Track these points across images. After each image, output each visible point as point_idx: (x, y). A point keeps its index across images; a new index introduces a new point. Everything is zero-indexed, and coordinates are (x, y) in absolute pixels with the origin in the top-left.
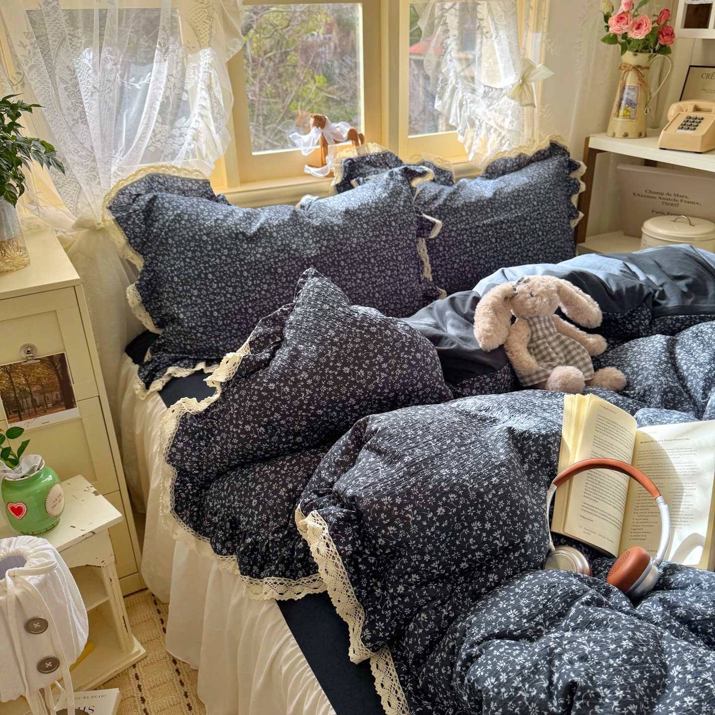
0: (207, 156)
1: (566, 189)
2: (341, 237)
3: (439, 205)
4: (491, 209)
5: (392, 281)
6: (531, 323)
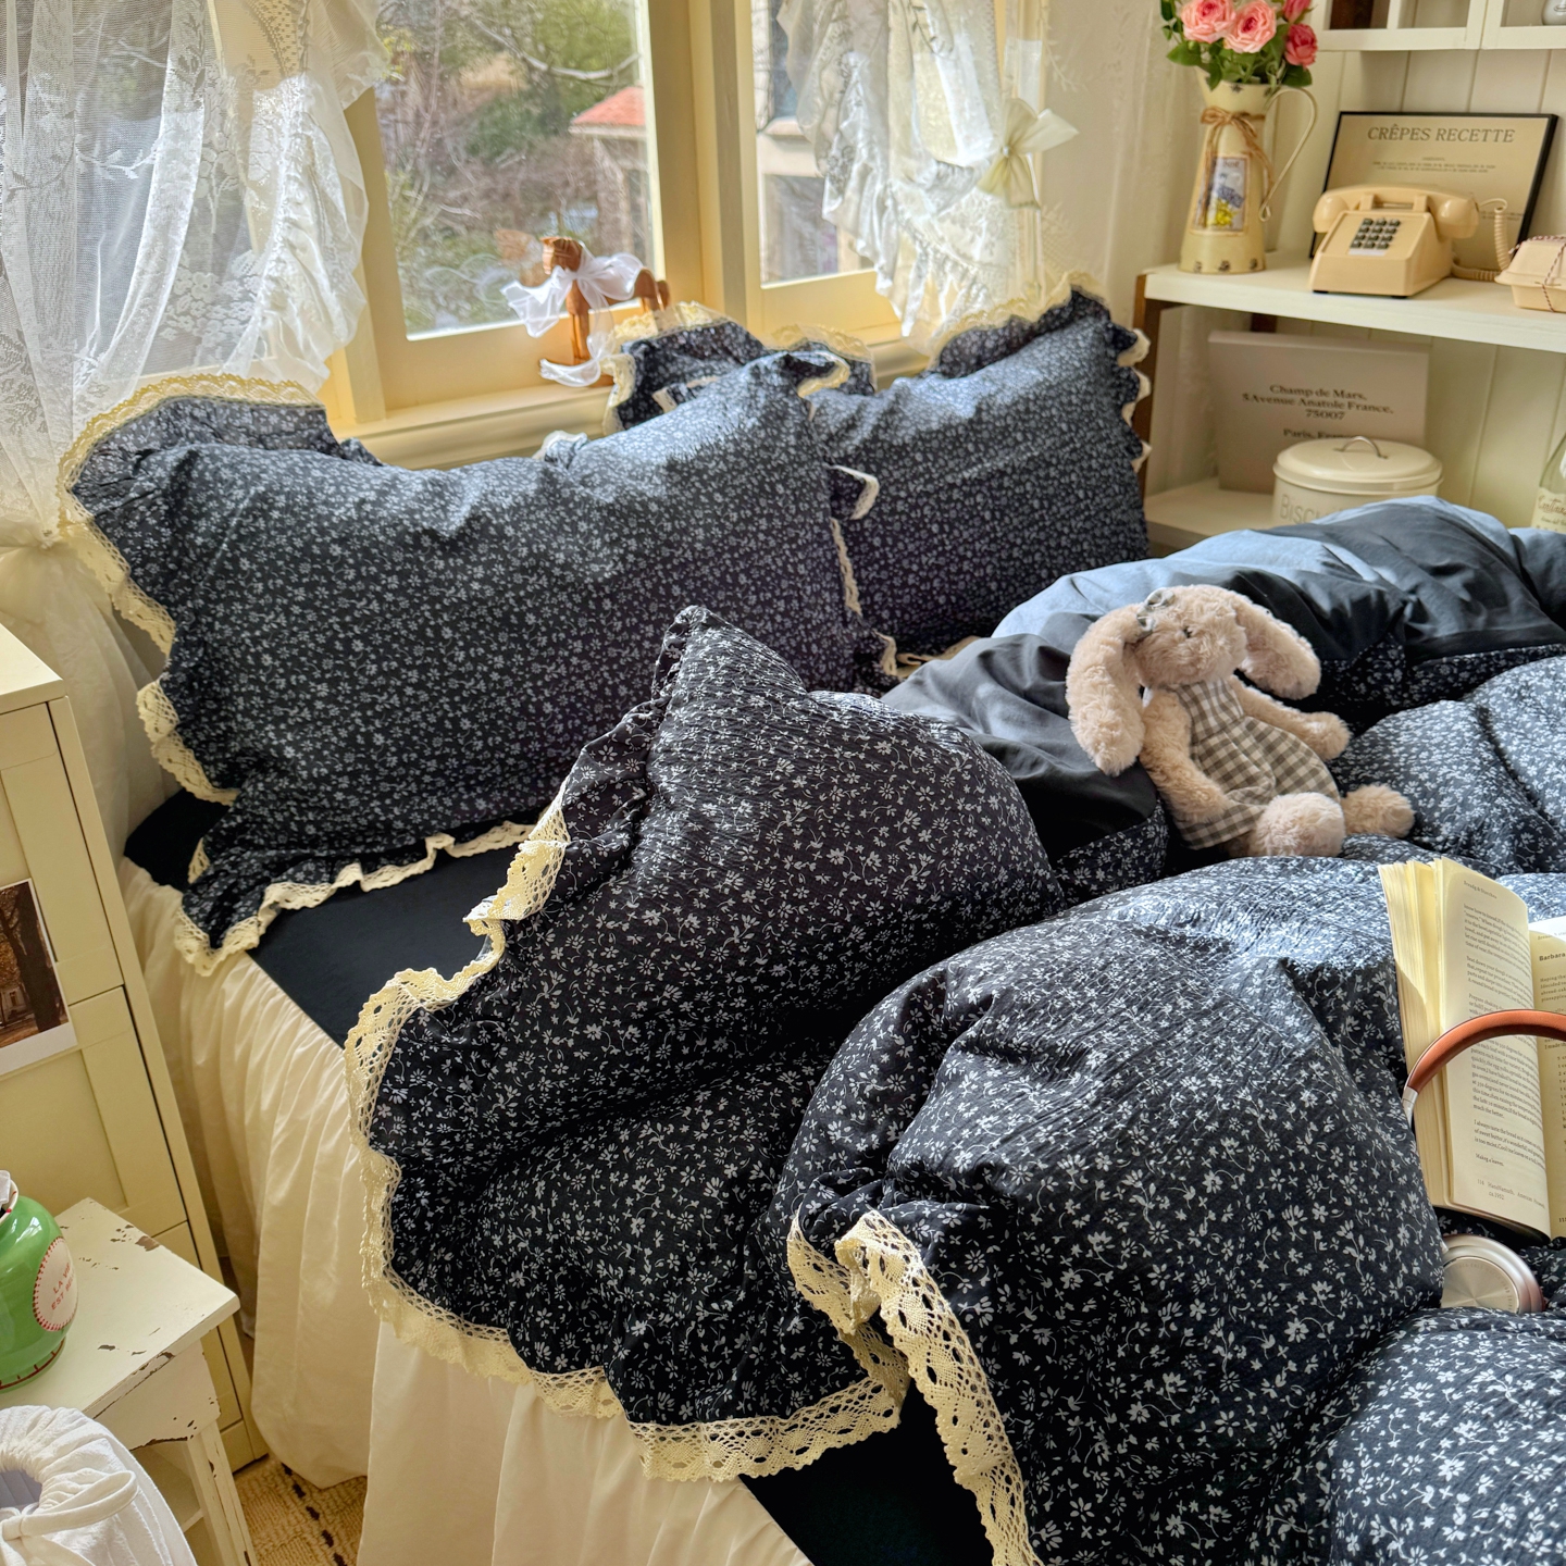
0: (307, 346)
1: (1113, 392)
2: (668, 527)
3: (864, 441)
4: (976, 444)
5: (788, 624)
6: (1186, 698)
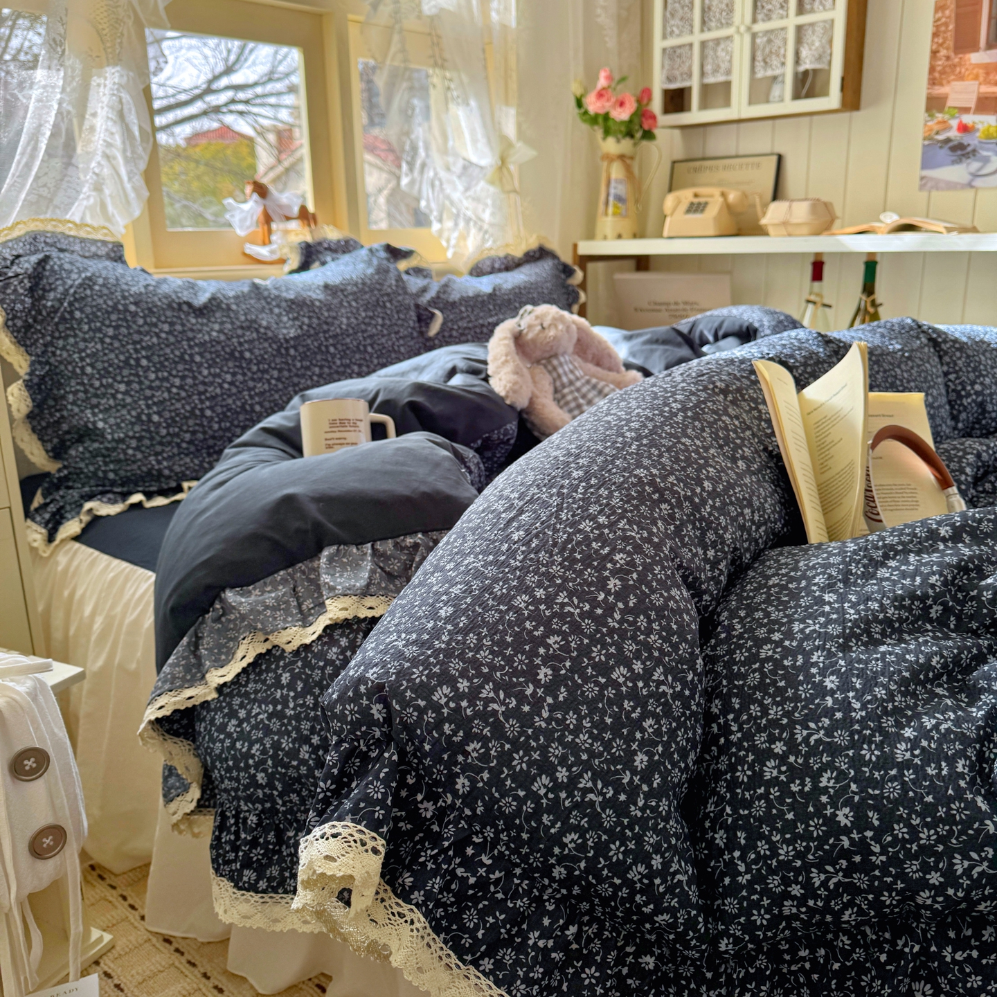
0: (114, 216)
3: (432, 299)
4: (494, 306)
6: (550, 368)
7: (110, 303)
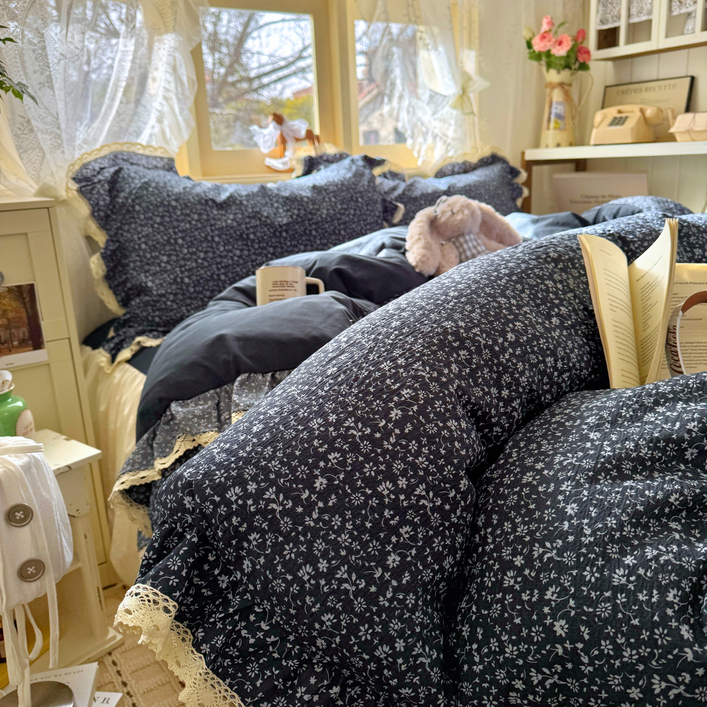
0: (171, 140)
1: (511, 192)
6: (458, 244)
7: (159, 200)
